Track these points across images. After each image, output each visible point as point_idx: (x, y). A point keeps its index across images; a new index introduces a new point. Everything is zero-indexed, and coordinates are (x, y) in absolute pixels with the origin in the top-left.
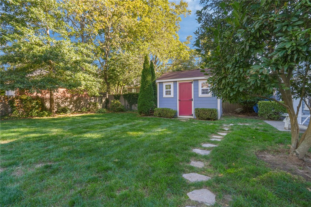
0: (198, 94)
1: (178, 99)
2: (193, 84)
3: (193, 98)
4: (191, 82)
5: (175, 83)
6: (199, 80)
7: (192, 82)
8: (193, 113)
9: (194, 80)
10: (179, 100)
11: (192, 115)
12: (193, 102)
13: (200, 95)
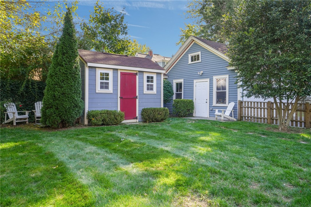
0: (143, 91)
1: (119, 95)
2: (137, 77)
3: (137, 94)
4: (135, 73)
5: (116, 72)
6: (144, 72)
7: (137, 73)
8: (137, 115)
9: (139, 71)
10: (121, 98)
11: (136, 118)
12: (137, 100)
13: (146, 91)
